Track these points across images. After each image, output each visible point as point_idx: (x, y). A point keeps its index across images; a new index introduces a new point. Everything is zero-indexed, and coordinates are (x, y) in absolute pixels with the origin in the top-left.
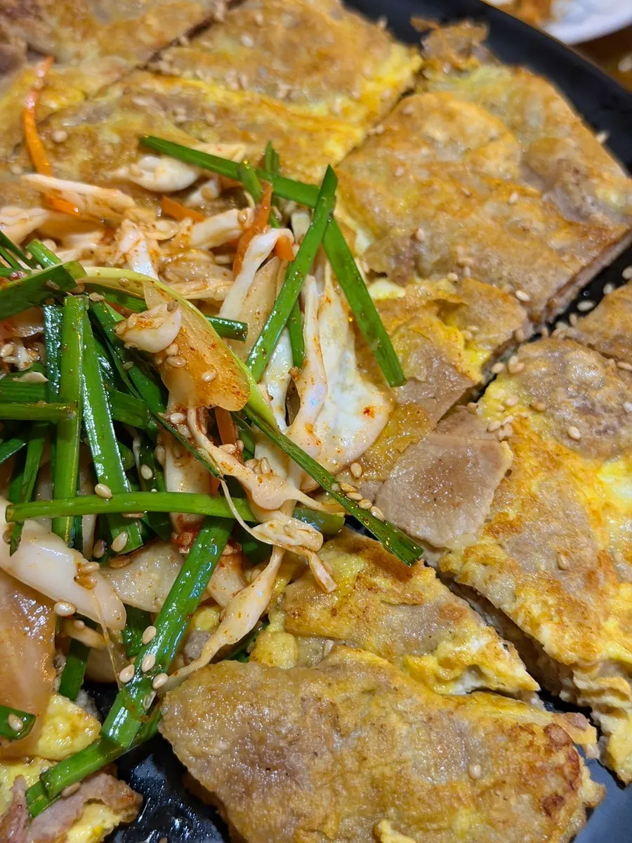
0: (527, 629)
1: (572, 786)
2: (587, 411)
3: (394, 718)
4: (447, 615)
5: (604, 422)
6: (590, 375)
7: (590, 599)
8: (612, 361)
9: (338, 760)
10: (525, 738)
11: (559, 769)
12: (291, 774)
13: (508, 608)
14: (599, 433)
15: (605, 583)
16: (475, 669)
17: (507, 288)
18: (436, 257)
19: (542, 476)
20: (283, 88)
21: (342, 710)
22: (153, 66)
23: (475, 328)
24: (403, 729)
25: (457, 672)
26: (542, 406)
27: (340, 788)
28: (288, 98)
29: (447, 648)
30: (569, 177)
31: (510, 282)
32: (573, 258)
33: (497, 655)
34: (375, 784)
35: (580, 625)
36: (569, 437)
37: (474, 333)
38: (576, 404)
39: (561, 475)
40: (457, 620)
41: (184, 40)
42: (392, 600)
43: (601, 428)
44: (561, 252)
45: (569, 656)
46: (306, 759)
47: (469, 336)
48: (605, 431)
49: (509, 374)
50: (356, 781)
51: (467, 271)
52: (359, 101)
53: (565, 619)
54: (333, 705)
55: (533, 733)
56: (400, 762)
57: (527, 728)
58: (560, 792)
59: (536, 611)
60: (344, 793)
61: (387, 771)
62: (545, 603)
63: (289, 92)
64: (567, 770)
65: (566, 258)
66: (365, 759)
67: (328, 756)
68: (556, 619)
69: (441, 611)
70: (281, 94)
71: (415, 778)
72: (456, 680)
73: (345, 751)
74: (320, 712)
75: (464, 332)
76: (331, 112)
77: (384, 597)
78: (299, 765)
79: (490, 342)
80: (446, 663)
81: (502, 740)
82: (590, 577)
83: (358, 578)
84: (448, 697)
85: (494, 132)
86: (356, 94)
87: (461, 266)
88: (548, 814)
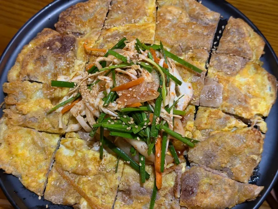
0: (240, 116)
1: (261, 136)
2: (229, 68)
3: (227, 139)
4: (226, 119)
5: (233, 69)
6: (226, 60)
7: (247, 105)
8: (228, 55)
9: (222, 150)
10: (249, 132)
11: (257, 135)
12: (215, 156)
13: (234, 113)
14: (233, 71)
15: (248, 101)
16: (235, 127)
17: (202, 48)
18: (185, 47)
19: (227, 85)
20: (133, 20)
21: (218, 142)
22: (104, 28)
23: (200, 60)
24: (229, 140)
25: (232, 128)
26: (220, 70)
27: (224, 155)
28: (135, 22)
29: (229, 125)
30: (201, 17)
31: (202, 46)
32: (210, 35)
33: (238, 123)
34: (229, 151)
35: (248, 111)
36: (228, 74)
37: (201, 61)
38: (226, 67)
39: (230, 83)
40: (229, 119)
41: (107, 18)
42: (216, 119)
43: (233, 70)
44: (207, 35)
45: (249, 117)
46: (216, 153)
47: (200, 62)
48: (234, 70)
49: (211, 66)
50: (226, 152)
51: (193, 48)
52: (149, 16)
53: (246, 111)
54: (216, 142)
55: (250, 131)
56: (231, 146)
57: (249, 131)
58: (259, 138)
59: (240, 112)
60: (225, 155)
61: (230, 148)
62: (240, 110)
63: (134, 21)
64: (258, 134)
65: (209, 36)
66: (225, 148)
67: (219, 151)
68: (244, 112)
69: (225, 118)
70: (133, 22)
71: (235, 147)
72: (232, 130)
73: (222, 148)
74: (214, 145)
75: (199, 61)
76: (145, 21)
77: (214, 119)
78: (216, 154)
79: (204, 61)
80: (230, 128)
81: (246, 134)
82: (246, 101)
83: (208, 116)
84: (233, 132)
85: (180, 12)
86: (148, 15)
87: (191, 48)
88: (259, 142)
